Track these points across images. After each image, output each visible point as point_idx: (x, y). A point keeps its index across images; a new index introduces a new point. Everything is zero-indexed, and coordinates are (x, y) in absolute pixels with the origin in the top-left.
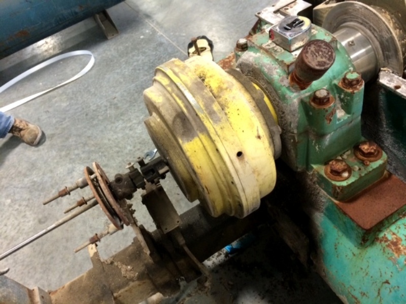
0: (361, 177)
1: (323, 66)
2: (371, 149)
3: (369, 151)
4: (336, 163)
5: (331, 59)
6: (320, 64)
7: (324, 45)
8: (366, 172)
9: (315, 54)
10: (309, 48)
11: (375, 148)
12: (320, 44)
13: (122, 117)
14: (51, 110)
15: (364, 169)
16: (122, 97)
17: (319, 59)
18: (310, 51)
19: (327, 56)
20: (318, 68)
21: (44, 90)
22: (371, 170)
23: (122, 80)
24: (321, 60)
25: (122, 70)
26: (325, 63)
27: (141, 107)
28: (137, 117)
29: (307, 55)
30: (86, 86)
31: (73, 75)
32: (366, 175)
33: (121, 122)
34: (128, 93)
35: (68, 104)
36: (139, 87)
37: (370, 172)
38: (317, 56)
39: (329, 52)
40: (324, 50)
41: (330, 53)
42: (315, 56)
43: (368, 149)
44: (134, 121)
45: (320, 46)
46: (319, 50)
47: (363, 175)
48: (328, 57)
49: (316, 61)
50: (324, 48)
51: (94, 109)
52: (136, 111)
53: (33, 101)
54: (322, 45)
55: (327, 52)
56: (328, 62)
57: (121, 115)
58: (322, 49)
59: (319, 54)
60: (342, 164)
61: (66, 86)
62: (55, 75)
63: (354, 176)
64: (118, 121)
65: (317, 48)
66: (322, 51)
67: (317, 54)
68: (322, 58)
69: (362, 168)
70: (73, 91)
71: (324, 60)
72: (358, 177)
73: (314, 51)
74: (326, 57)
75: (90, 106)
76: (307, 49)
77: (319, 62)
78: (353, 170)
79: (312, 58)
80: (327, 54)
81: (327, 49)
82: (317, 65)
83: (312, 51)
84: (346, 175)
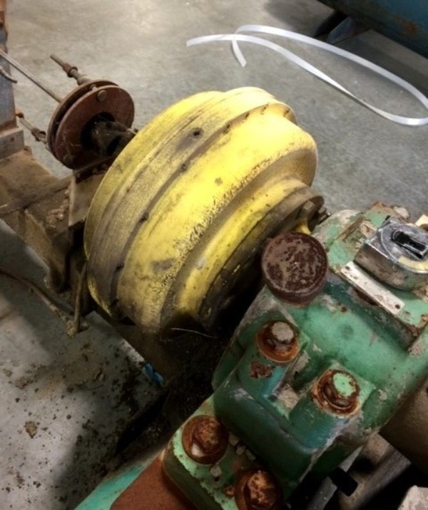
0: (197, 481)
1: (273, 277)
2: (257, 494)
3: (252, 488)
4: (213, 429)
5: (293, 286)
6: (274, 270)
7: (317, 267)
8: (210, 490)
9: (290, 255)
10: (300, 240)
11: (260, 500)
12: (316, 259)
13: (335, 183)
14: (318, 104)
15: (216, 487)
16: (371, 173)
17: (284, 266)
18: (293, 244)
19: (297, 278)
20: (265, 268)
21: (347, 89)
22: (218, 500)
23: (402, 165)
24: (284, 270)
25: (419, 161)
26: (281, 278)
27: (361, 200)
28: (343, 200)
29: (284, 241)
30: (373, 129)
31: (385, 110)
32: (205, 490)
33: (326, 183)
34: (381, 179)
35: (335, 118)
36: (398, 189)
37: (213, 499)
38: (287, 259)
39: (307, 279)
40: (306, 268)
41: (304, 282)
42: (287, 256)
43: (257, 488)
44: (333, 199)
45: (311, 259)
46: (303, 259)
47: (203, 485)
48: (294, 281)
49: (278, 260)
50: (311, 269)
51: (338, 148)
52: (353, 196)
53: (325, 84)
54: (317, 263)
55: (304, 275)
56: (284, 283)
57: (338, 181)
58: (307, 265)
59: (294, 262)
60: (212, 438)
61: (364, 108)
62: (376, 92)
63: (198, 468)
64: (328, 179)
65: (304, 255)
66: (302, 266)
67: (293, 258)
68: (288, 269)
69: (219, 484)
70: (357, 118)
71: (286, 275)
72: (198, 476)
73: (297, 252)
74: (293, 276)
75: (340, 142)
76: (298, 238)
77: (278, 266)
78: (211, 467)
79: (281, 252)
80: (301, 278)
81: (312, 273)
82: (269, 265)
83: (295, 249)
84: (196, 451)
